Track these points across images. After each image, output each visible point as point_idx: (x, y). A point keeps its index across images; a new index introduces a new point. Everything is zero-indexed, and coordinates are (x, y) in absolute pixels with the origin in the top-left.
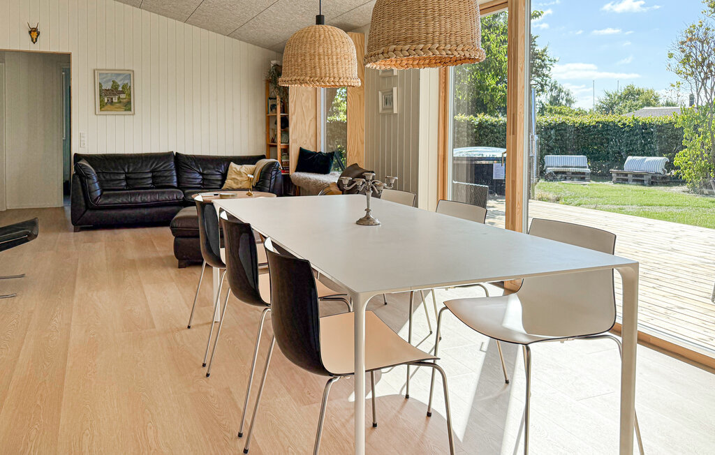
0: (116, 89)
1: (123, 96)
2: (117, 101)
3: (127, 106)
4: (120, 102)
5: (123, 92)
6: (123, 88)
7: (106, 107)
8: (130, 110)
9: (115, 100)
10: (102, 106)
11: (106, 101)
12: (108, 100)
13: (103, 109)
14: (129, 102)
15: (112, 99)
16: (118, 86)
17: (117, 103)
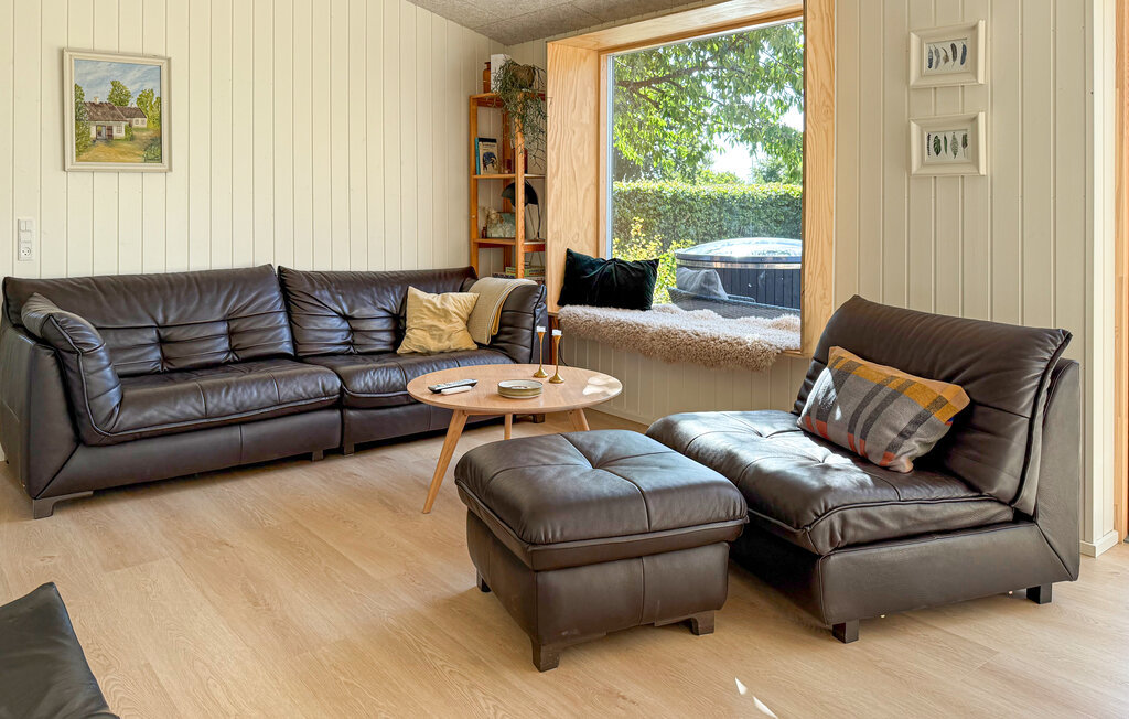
0: (122, 103)
1: (139, 123)
2: (123, 135)
3: (153, 149)
4: (132, 138)
5: (138, 113)
6: (140, 101)
7: (93, 152)
8: (159, 159)
9: (119, 132)
10: (83, 146)
11: (93, 134)
12: (99, 133)
13: (84, 156)
14: (157, 141)
15: (110, 129)
16: (128, 95)
17: (126, 139)
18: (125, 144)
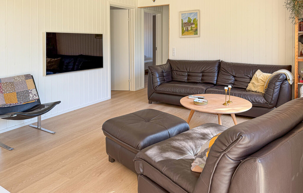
0: (190, 22)
1: (193, 26)
2: (190, 29)
3: (196, 32)
4: (192, 30)
5: (193, 24)
6: (193, 21)
7: (185, 33)
8: (197, 34)
9: (189, 29)
10: (183, 32)
11: (185, 30)
12: (186, 29)
13: (183, 34)
14: (197, 30)
15: (188, 28)
16: (191, 20)
17: (191, 30)
18: (191, 31)
